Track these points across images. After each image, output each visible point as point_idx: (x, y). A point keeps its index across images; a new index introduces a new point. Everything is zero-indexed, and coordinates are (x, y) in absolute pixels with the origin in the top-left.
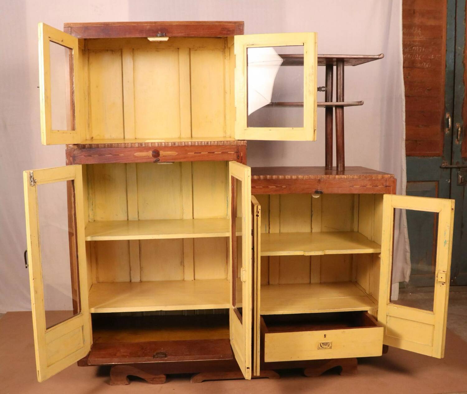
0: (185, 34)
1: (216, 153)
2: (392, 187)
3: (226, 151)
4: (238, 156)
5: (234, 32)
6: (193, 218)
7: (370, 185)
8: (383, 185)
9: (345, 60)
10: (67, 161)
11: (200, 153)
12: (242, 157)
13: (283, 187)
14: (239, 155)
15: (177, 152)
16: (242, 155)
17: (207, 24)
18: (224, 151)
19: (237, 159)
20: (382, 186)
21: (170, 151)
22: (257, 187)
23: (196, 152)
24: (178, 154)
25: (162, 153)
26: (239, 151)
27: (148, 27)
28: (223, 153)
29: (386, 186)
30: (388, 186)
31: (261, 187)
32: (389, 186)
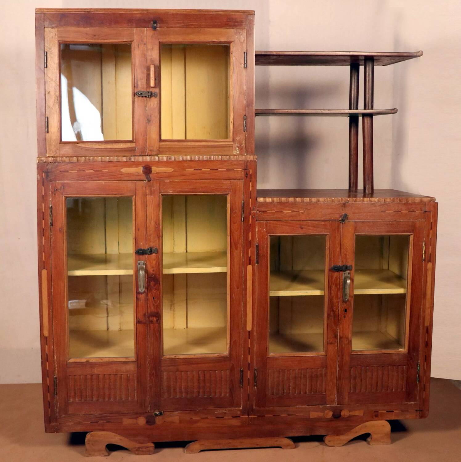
0: (183, 25)
1: (220, 169)
2: (432, 212)
3: (232, 167)
4: (247, 174)
5: (242, 23)
6: (187, 252)
7: (406, 210)
8: (421, 210)
9: (375, 58)
10: (39, 178)
11: (201, 170)
12: (251, 175)
13: (300, 211)
14: (248, 173)
15: (173, 168)
16: (251, 173)
17: (210, 13)
18: (230, 167)
19: (245, 177)
20: (421, 212)
21: (164, 167)
22: (268, 212)
23: (196, 168)
24: (174, 171)
25: (154, 169)
26: (248, 168)
27: (138, 16)
28: (228, 170)
29: (425, 212)
30: (428, 211)
31: (274, 212)
32: (429, 212)
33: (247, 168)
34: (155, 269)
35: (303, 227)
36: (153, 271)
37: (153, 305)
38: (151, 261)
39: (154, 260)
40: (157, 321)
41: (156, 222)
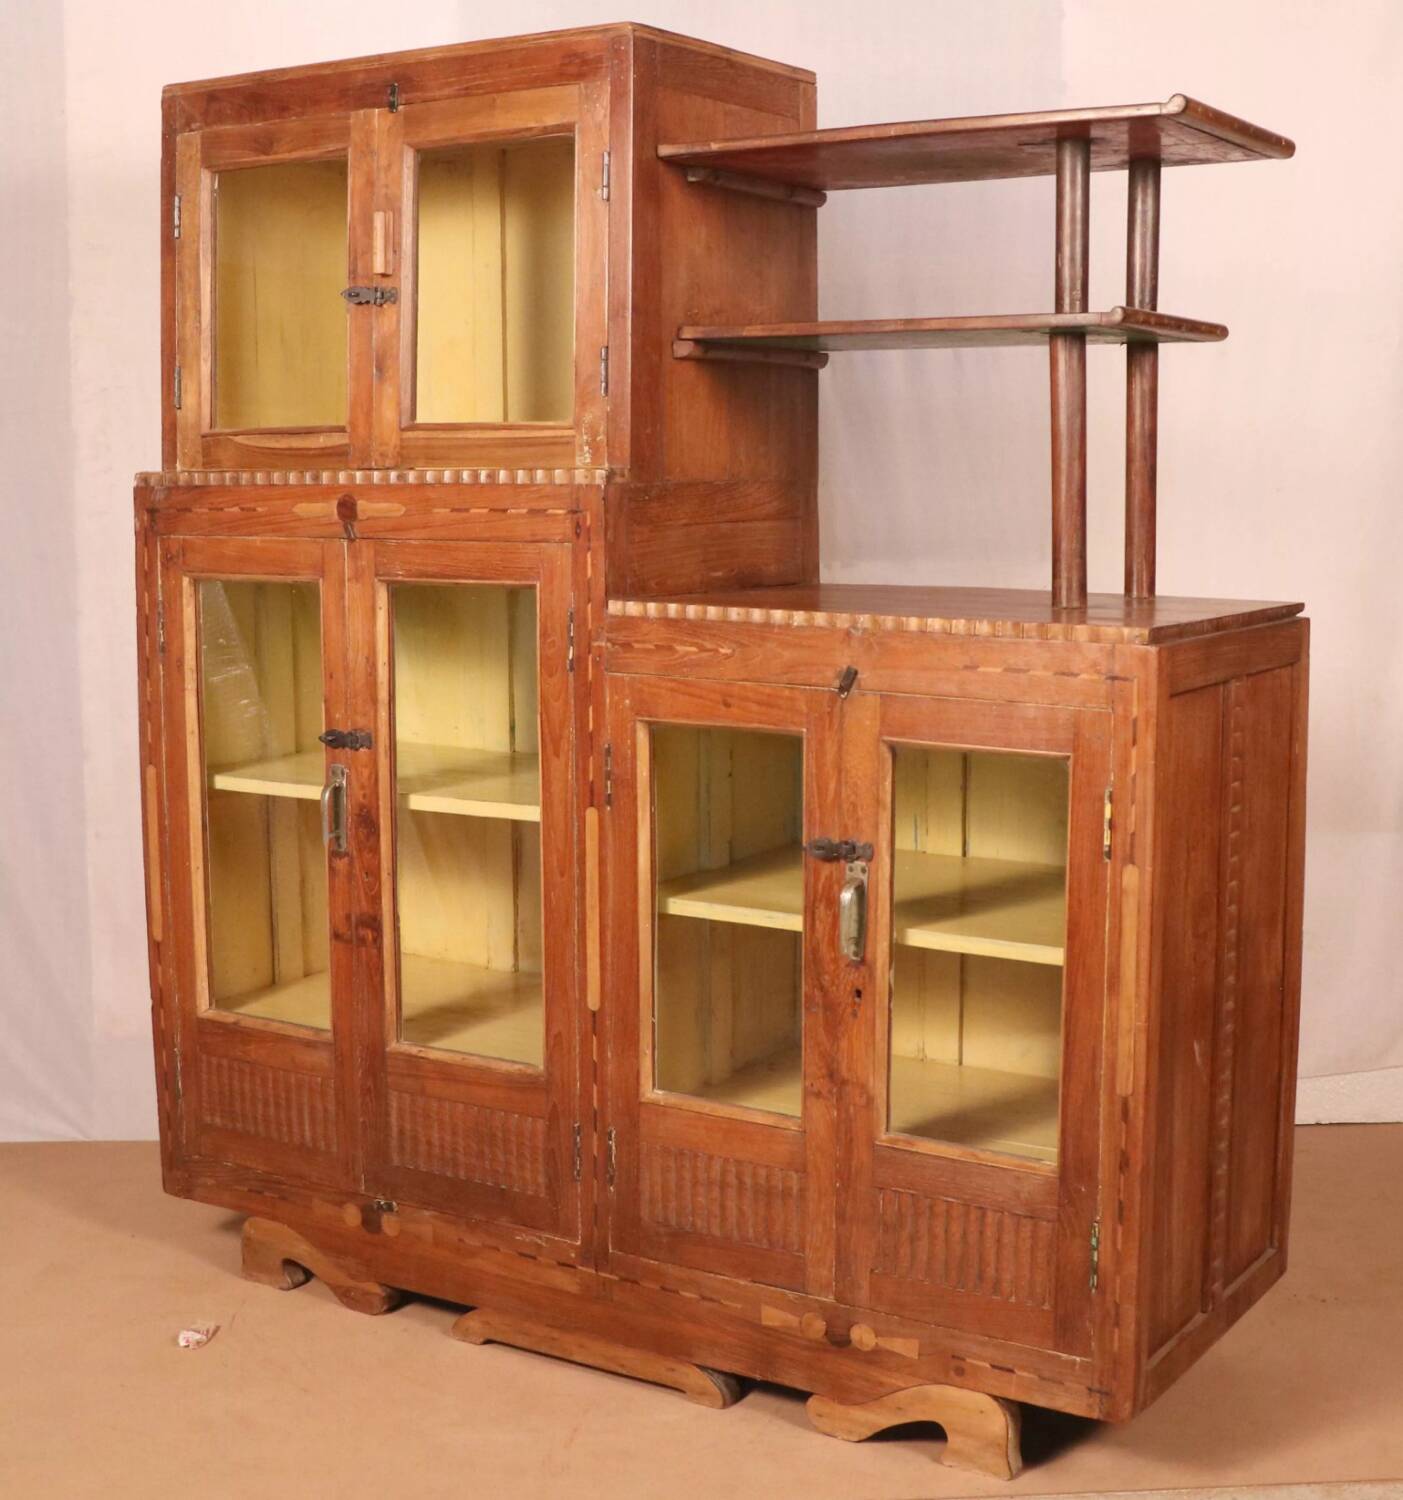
0: (459, 90)
1: (513, 511)
2: (1136, 681)
3: (542, 505)
4: (578, 525)
5: (600, 65)
7: (1045, 668)
8: (1098, 672)
10: (138, 525)
11: (467, 510)
12: (589, 530)
13: (723, 651)
14: (581, 523)
15: (405, 505)
16: (588, 522)
17: (521, 46)
18: (535, 505)
19: (575, 537)
20: (1095, 677)
21: (385, 502)
22: (636, 646)
23: (457, 507)
24: (406, 512)
25: (363, 506)
26: (581, 507)
27: (361, 76)
28: (533, 512)
29: (1114, 678)
30: (1122, 675)
31: (651, 647)
32: (1125, 679)
33: (578, 507)
34: (368, 792)
35: (730, 700)
36: (364, 796)
37: (366, 894)
38: (359, 769)
39: (366, 766)
40: (375, 940)
41: (367, 659)
